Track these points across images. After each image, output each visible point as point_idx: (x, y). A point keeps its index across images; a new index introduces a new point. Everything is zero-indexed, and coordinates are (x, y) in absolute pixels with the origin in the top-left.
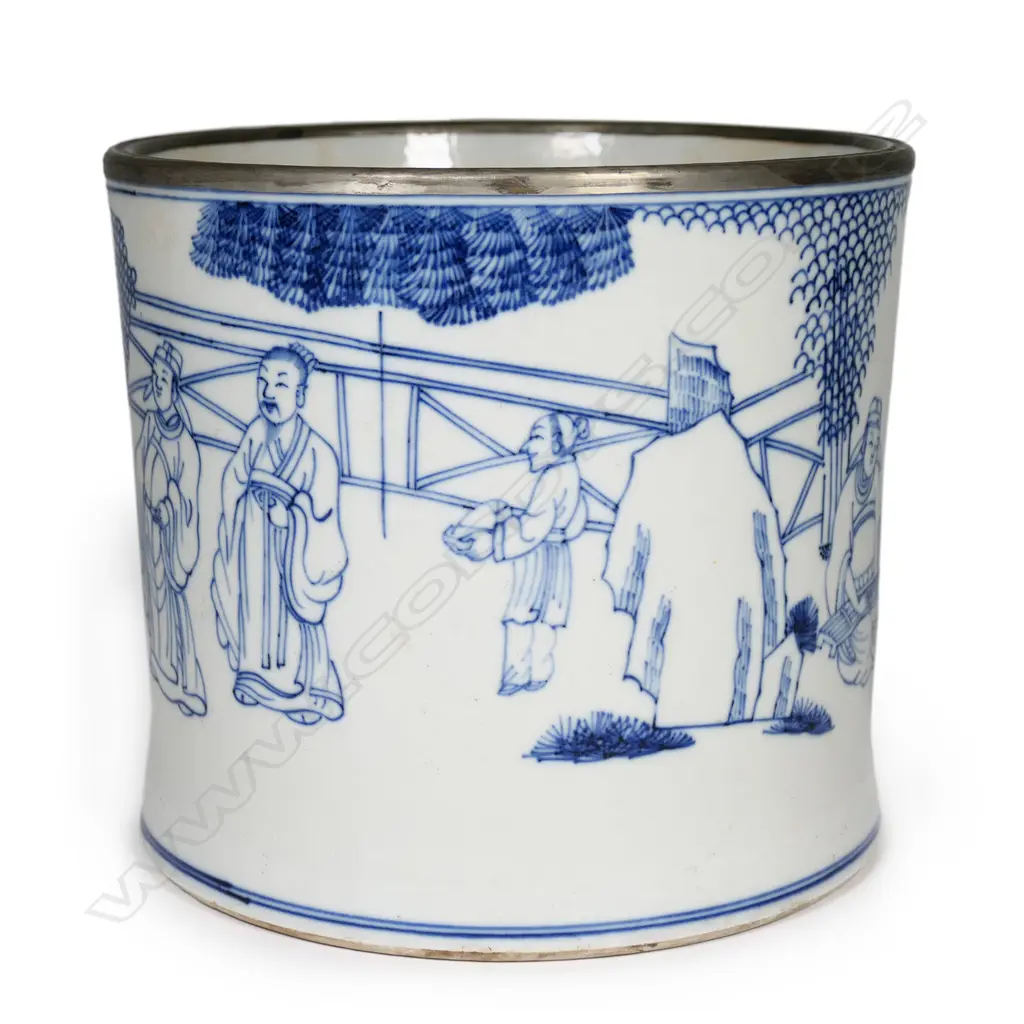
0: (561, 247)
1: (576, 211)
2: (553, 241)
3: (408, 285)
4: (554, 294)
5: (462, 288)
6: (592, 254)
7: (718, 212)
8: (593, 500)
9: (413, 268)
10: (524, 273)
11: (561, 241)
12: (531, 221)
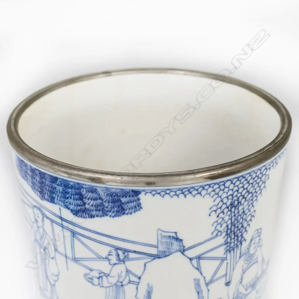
0: (115, 201)
1: (119, 190)
2: (112, 199)
3: (67, 202)
4: (113, 215)
5: (83, 207)
6: (126, 204)
7: (175, 192)
8: (131, 275)
9: (68, 198)
10: (103, 207)
11: (114, 199)
12: (103, 192)
